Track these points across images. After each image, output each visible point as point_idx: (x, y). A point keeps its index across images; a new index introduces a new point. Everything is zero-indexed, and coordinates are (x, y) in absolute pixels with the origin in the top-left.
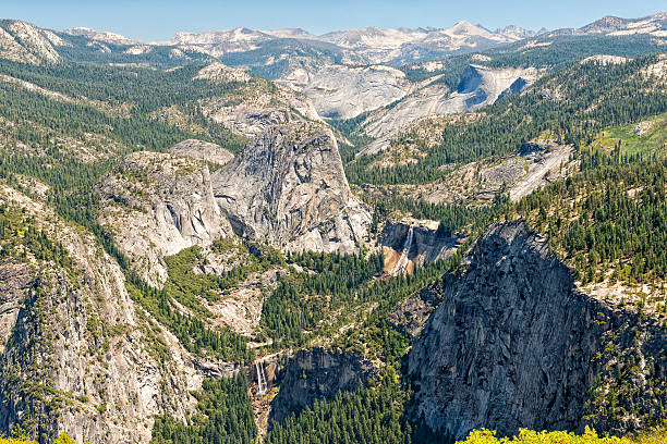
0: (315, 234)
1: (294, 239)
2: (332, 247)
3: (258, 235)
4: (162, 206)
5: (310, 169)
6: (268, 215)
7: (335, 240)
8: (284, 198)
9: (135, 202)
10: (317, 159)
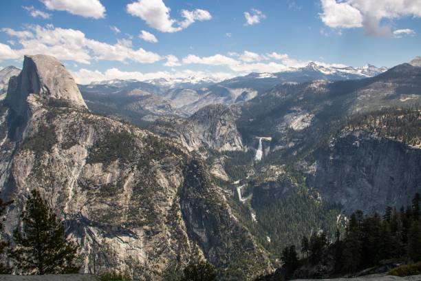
0: (228, 144)
1: (221, 146)
2: (234, 149)
3: (210, 146)
4: (182, 136)
5: (225, 121)
6: (213, 138)
7: (235, 146)
8: (217, 132)
9: (172, 135)
10: (227, 117)
